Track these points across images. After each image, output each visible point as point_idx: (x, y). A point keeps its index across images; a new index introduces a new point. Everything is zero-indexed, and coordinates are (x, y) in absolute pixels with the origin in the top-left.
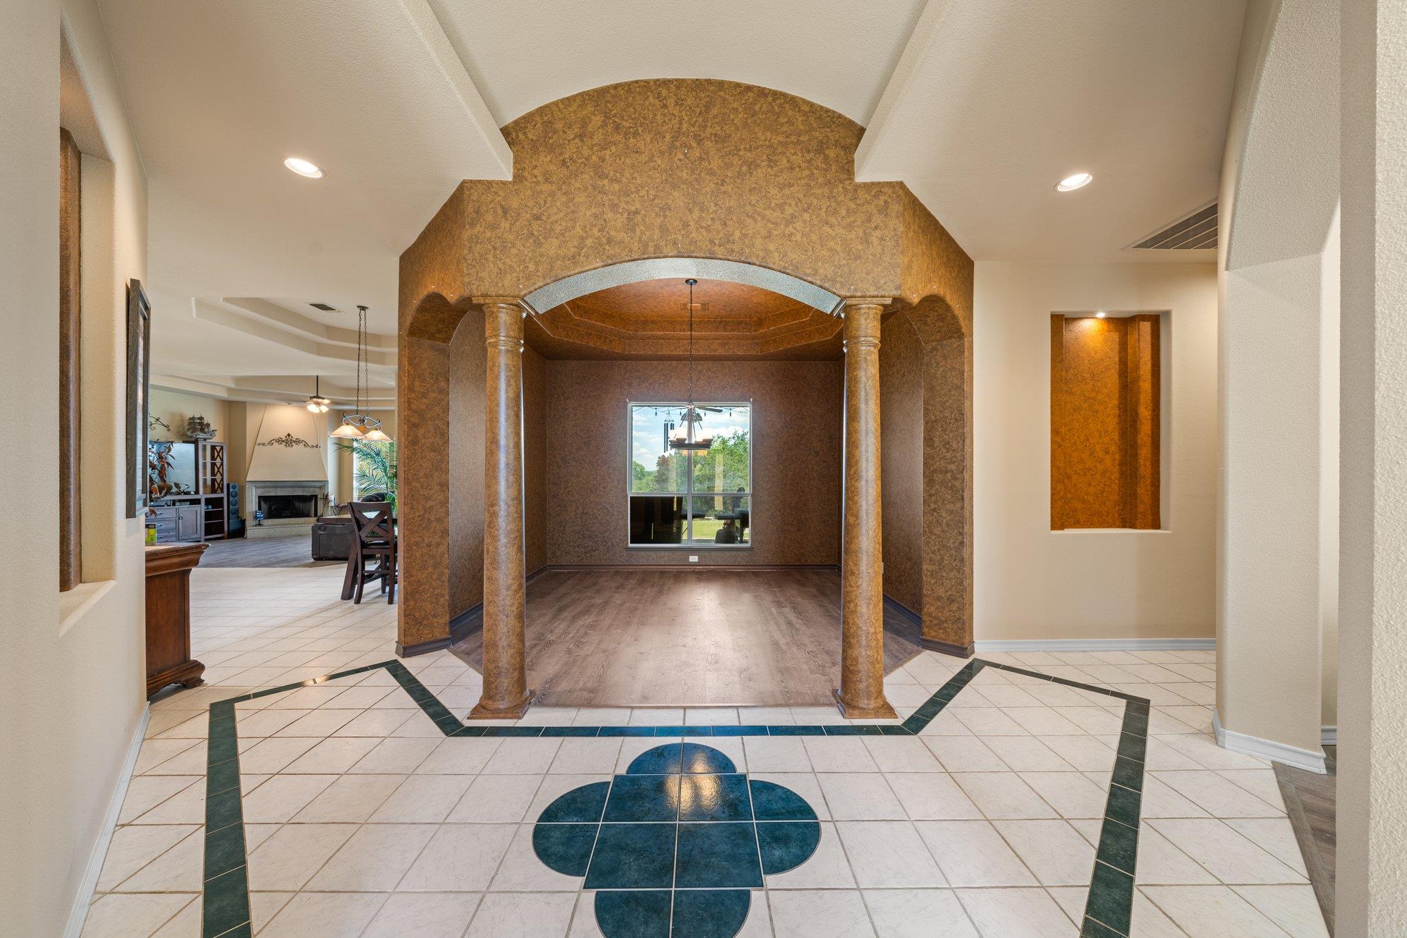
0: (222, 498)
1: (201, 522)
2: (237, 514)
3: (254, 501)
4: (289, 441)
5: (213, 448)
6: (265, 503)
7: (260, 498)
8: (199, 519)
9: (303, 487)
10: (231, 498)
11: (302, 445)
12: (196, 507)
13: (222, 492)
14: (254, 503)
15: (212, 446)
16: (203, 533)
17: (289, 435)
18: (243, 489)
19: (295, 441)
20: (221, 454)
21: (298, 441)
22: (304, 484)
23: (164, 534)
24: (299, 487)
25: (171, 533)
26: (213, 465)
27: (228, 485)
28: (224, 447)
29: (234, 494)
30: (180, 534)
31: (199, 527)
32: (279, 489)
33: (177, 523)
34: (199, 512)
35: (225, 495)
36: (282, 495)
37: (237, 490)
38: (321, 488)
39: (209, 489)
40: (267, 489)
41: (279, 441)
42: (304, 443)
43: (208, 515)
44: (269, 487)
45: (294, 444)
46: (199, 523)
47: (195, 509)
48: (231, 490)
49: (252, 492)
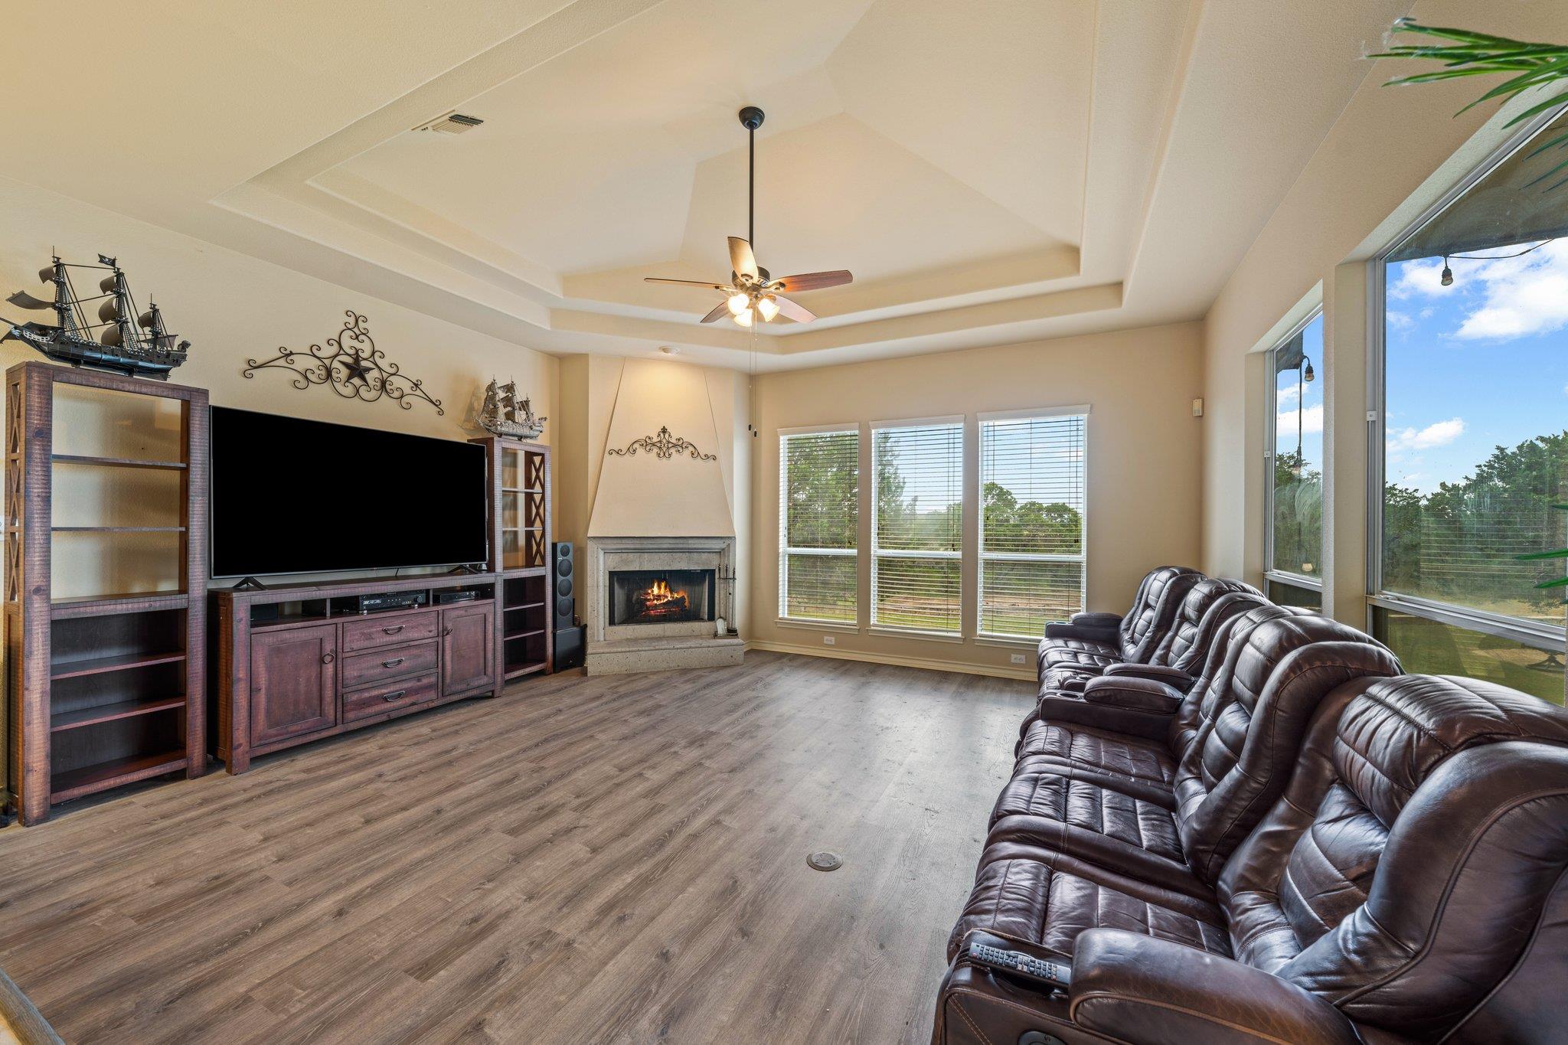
0: (542, 578)
1: (497, 640)
2: (573, 614)
3: (601, 584)
4: (664, 444)
5: (530, 456)
6: (622, 586)
7: (613, 575)
8: (490, 636)
9: (690, 551)
10: (560, 578)
11: (687, 452)
12: (485, 606)
13: (544, 565)
14: (601, 589)
15: (526, 452)
16: (500, 668)
17: (664, 430)
18: (581, 552)
19: (675, 446)
20: (541, 474)
21: (680, 445)
22: (692, 544)
23: (406, 685)
24: (683, 551)
25: (425, 681)
26: (529, 497)
27: (554, 546)
28: (547, 457)
29: (564, 567)
30: (448, 680)
31: (490, 655)
32: (646, 555)
33: (439, 650)
34: (490, 619)
35: (547, 571)
36: (651, 569)
37: (570, 557)
38: (721, 553)
39: (521, 557)
40: (624, 556)
41: (647, 444)
42: (691, 449)
43: (513, 623)
44: (628, 551)
45: (673, 450)
46: (490, 645)
47: (483, 610)
48: (560, 558)
49: (598, 561)
